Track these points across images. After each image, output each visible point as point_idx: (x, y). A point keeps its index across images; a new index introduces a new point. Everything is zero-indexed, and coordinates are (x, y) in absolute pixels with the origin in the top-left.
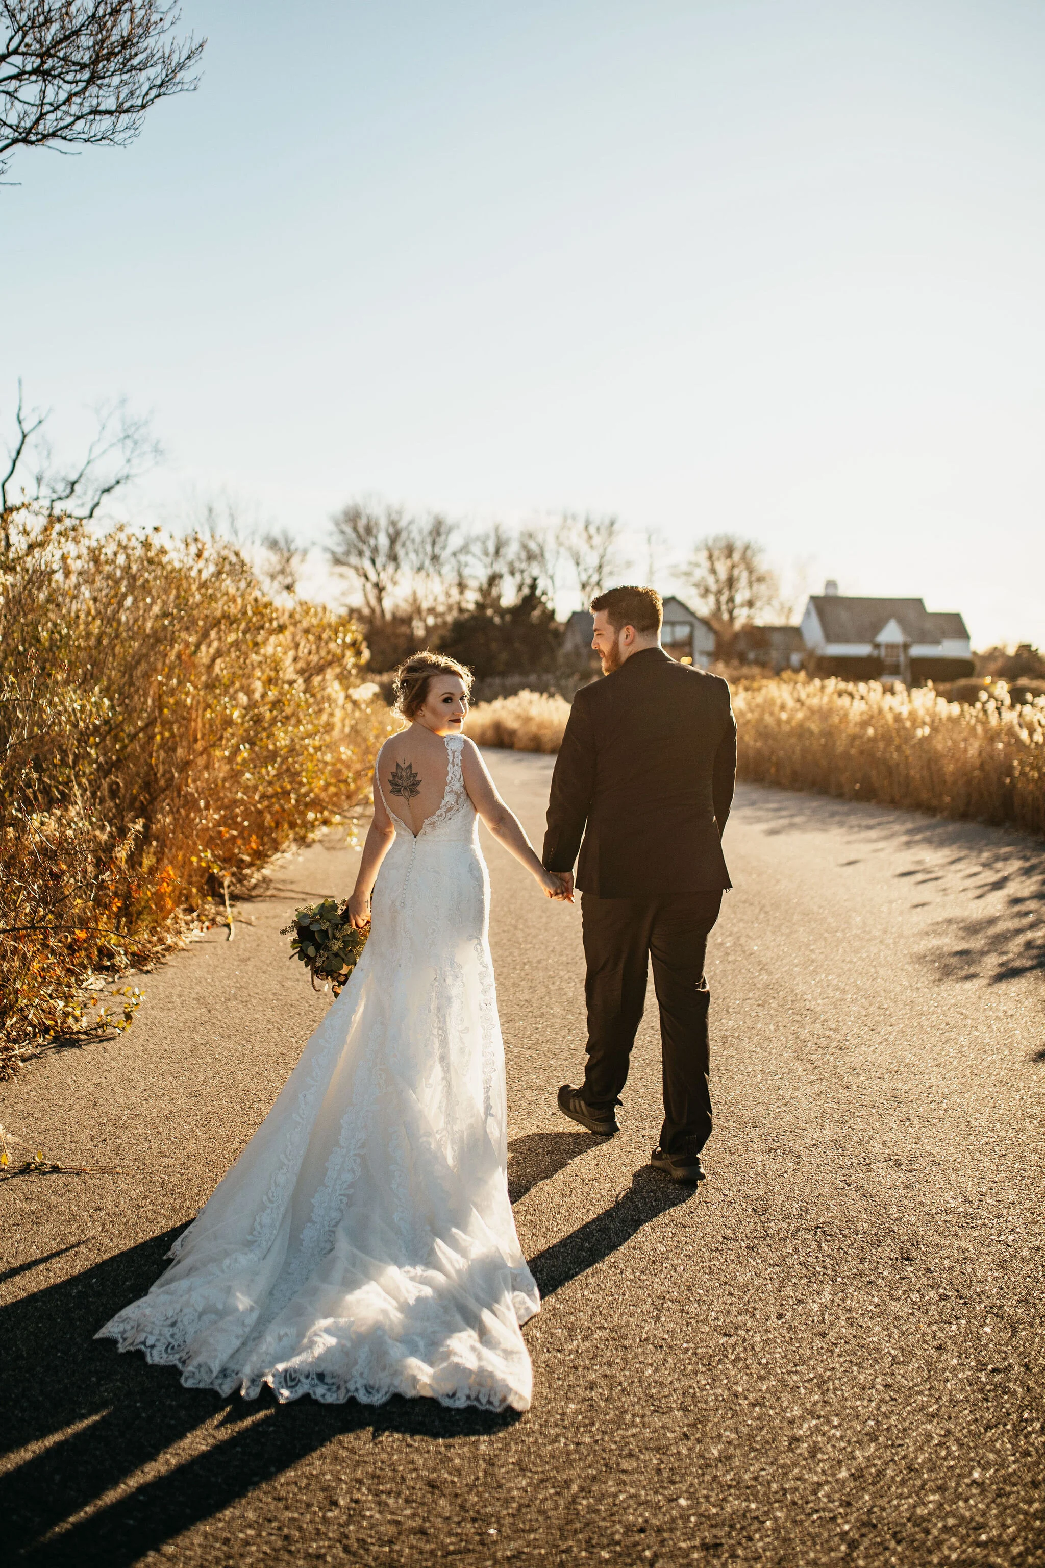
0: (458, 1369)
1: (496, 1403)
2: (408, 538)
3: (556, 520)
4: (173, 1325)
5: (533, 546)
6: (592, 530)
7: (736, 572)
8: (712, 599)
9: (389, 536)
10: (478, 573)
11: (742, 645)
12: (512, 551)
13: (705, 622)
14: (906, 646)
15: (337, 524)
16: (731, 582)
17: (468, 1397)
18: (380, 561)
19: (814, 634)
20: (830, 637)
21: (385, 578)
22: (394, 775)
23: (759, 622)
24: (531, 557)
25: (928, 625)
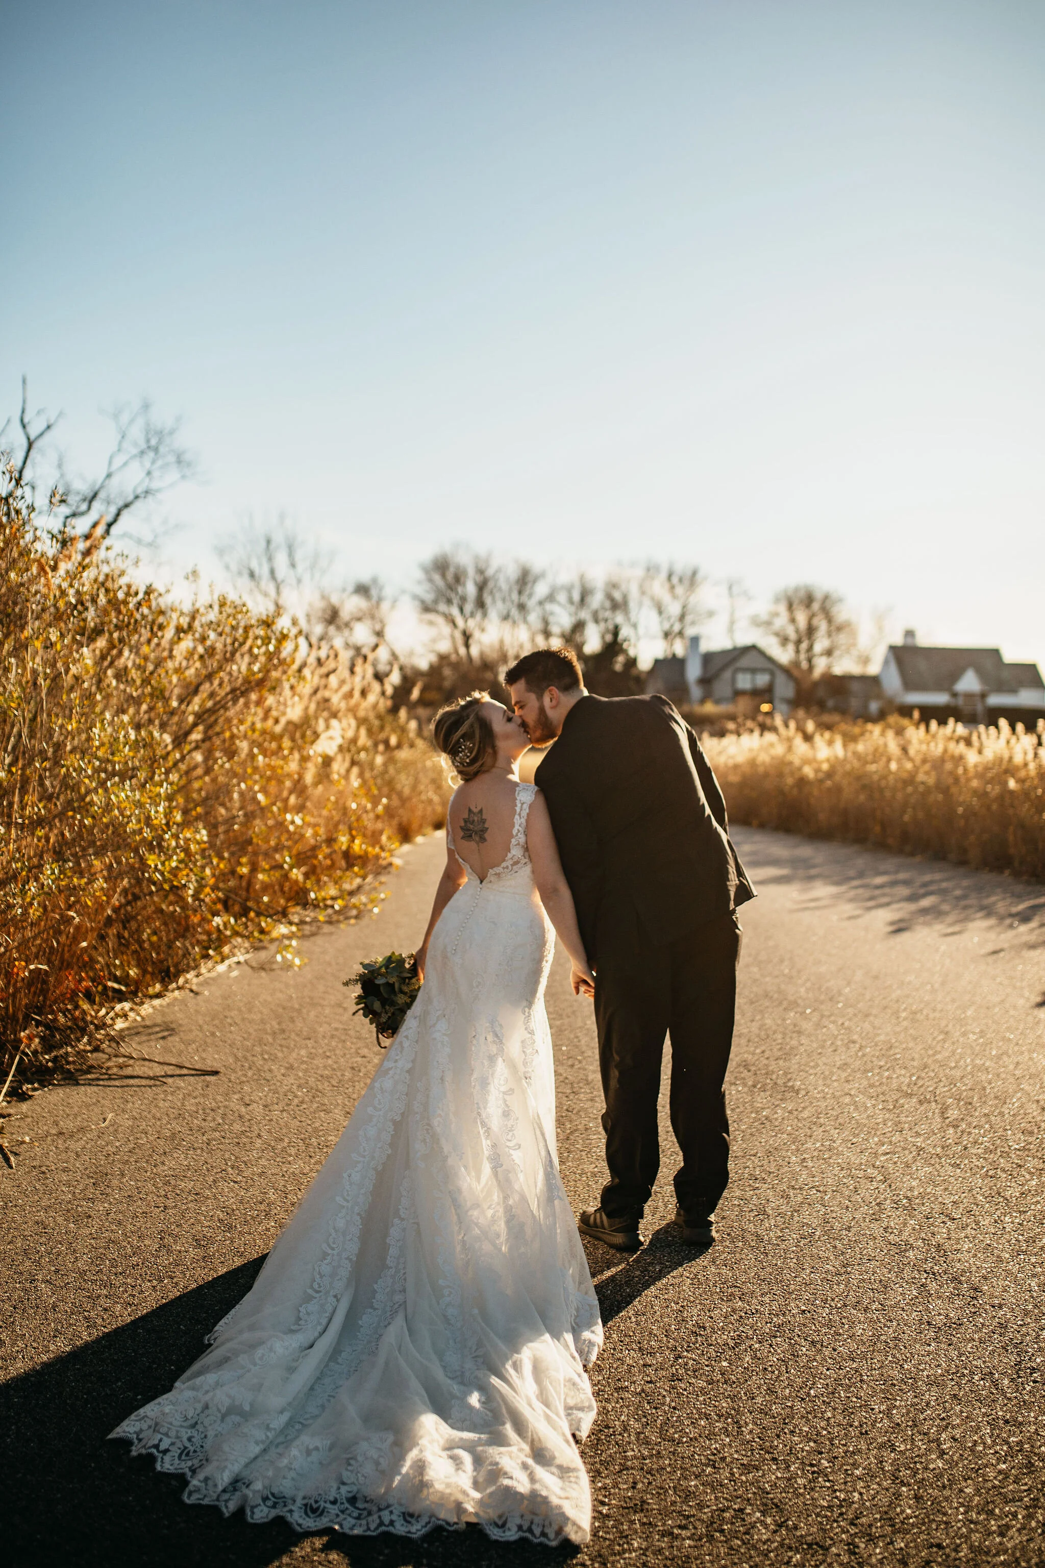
0: (509, 1493)
1: (552, 1535)
2: (495, 586)
3: (640, 572)
4: (193, 1426)
5: (617, 596)
6: (675, 580)
7: (815, 622)
8: (791, 648)
9: (476, 583)
10: (563, 619)
11: (821, 693)
12: (597, 600)
13: (785, 671)
14: (983, 696)
15: (426, 571)
16: (811, 631)
17: (520, 1528)
18: (468, 607)
19: (893, 683)
20: (909, 685)
21: (472, 624)
22: (466, 821)
23: (839, 669)
24: (615, 606)
25: (1005, 674)
